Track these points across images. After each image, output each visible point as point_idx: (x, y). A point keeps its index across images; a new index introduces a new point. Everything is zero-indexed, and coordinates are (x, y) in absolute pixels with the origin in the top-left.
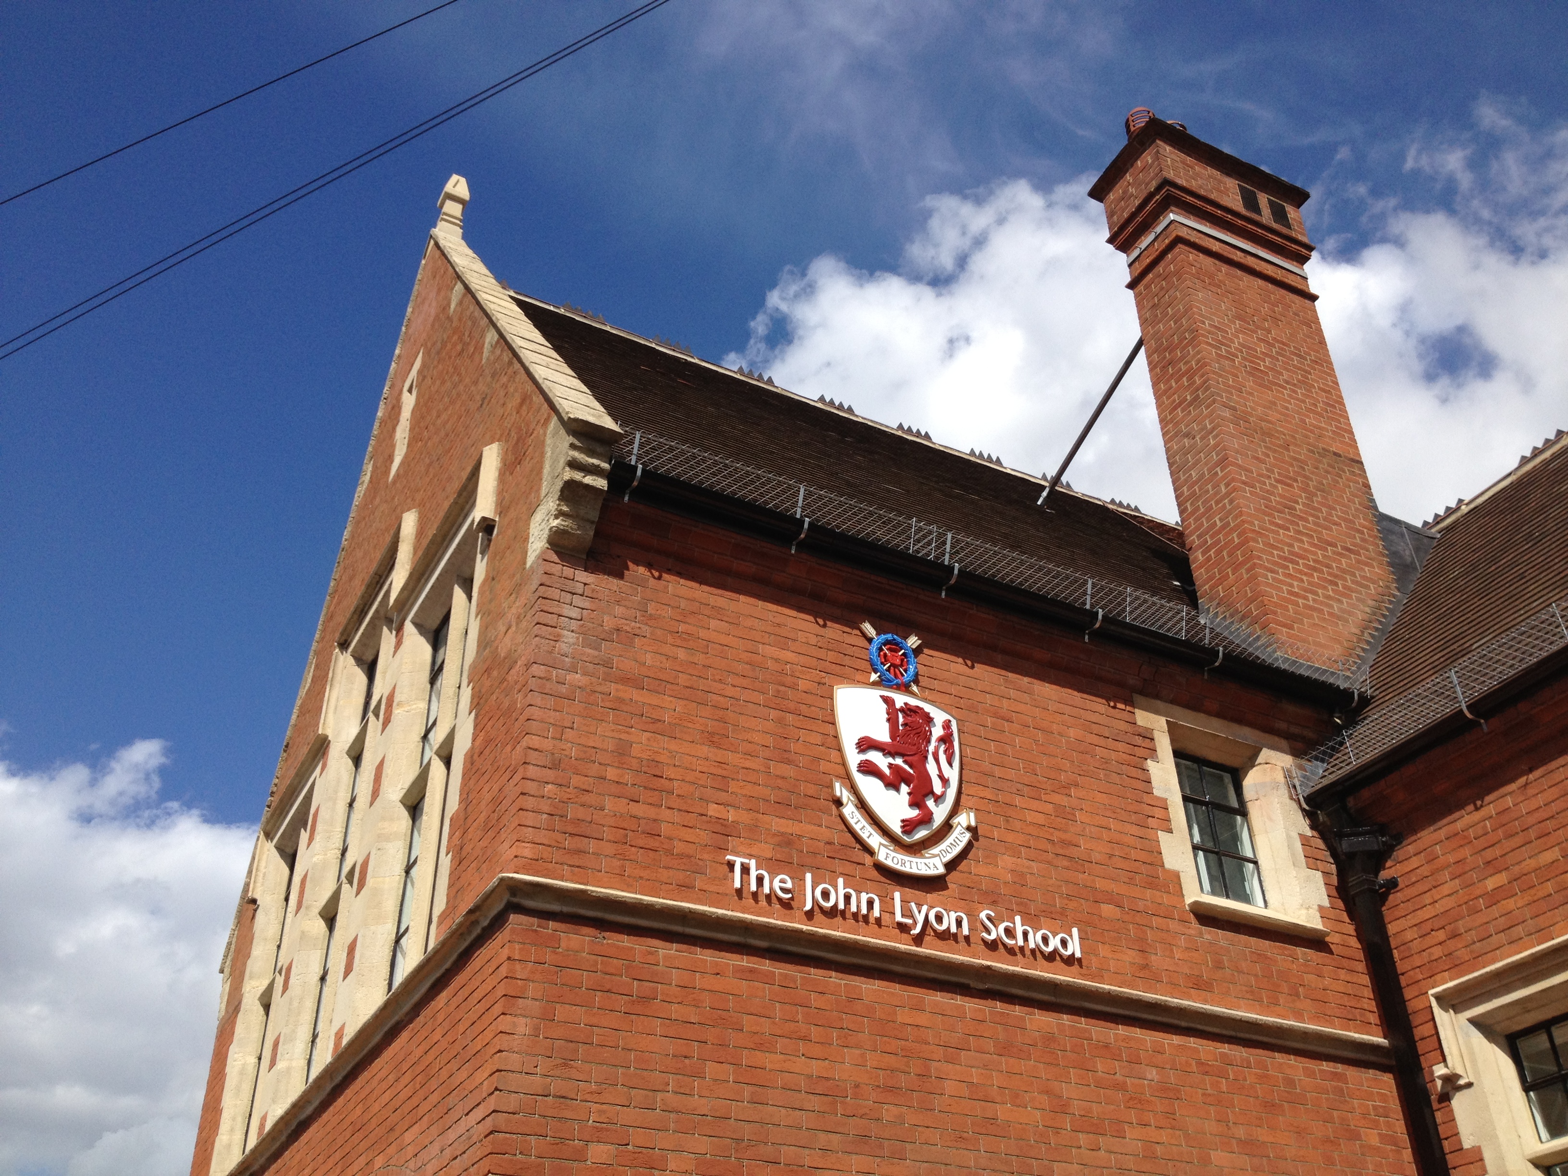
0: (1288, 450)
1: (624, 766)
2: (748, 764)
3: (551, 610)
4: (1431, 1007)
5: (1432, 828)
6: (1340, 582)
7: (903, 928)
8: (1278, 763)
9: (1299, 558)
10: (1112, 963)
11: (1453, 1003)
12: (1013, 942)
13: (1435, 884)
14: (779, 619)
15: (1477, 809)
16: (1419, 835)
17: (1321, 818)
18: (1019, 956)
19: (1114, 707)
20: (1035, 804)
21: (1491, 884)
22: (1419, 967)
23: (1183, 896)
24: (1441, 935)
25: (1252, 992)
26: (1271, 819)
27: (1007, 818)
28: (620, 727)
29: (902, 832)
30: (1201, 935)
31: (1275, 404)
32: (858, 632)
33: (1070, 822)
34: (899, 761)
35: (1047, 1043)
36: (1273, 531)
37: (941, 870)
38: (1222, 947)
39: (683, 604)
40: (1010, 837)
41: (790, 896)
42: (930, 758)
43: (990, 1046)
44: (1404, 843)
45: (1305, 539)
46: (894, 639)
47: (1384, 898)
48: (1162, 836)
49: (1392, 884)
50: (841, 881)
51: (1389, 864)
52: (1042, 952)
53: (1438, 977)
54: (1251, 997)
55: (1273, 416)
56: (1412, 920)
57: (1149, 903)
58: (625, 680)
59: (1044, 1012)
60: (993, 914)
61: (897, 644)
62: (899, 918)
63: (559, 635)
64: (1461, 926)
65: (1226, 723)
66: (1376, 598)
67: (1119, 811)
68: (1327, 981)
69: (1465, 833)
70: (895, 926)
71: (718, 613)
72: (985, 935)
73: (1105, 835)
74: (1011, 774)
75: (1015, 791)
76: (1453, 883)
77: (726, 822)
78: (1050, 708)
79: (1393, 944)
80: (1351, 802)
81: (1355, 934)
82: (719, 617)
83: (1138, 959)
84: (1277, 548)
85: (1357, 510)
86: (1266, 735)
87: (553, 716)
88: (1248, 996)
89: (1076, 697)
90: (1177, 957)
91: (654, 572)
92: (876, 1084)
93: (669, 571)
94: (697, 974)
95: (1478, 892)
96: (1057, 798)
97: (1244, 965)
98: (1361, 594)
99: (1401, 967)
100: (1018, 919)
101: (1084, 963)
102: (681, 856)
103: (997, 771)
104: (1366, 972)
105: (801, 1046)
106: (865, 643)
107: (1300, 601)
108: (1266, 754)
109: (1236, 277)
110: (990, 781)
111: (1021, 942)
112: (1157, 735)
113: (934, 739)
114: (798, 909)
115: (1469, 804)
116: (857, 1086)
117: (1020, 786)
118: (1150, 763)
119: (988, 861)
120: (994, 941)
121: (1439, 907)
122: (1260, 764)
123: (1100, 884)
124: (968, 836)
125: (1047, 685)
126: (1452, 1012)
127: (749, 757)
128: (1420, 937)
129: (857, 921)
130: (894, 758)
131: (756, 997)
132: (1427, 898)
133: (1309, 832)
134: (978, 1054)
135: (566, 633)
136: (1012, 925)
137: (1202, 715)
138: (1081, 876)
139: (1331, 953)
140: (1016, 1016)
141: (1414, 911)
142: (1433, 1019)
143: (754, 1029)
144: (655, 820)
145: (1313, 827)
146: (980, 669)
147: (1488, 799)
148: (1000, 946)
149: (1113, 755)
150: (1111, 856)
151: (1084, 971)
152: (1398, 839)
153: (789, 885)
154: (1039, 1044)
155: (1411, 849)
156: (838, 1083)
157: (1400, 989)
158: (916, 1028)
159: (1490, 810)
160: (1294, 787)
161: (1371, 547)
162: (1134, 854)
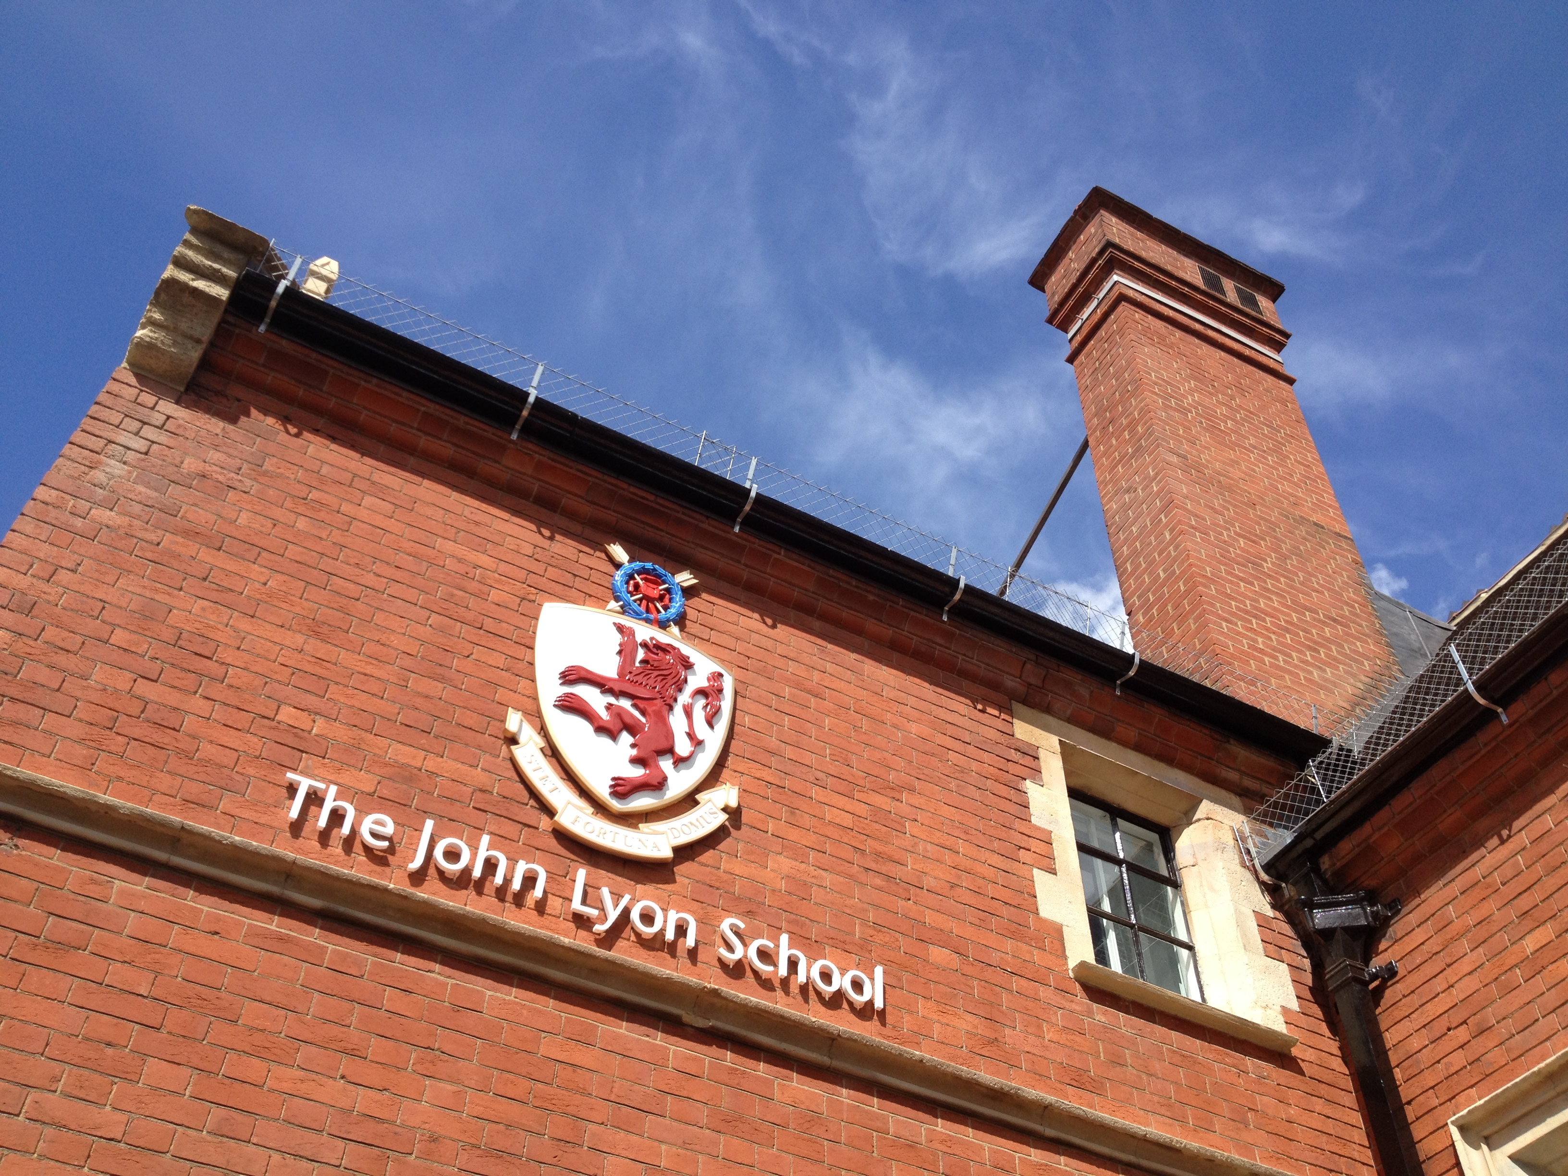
0: (1255, 509)
1: (146, 633)
2: (369, 670)
3: (97, 433)
4: (1453, 1145)
5: (1441, 883)
6: (1322, 650)
7: (581, 921)
8: (1225, 821)
9: (1266, 615)
10: (936, 1026)
11: (1486, 1133)
12: (770, 968)
13: (1449, 961)
14: (479, 517)
15: (1503, 842)
16: (1422, 896)
17: (1286, 892)
18: (779, 993)
19: (983, 711)
20: (842, 801)
21: (1530, 944)
22: (1432, 1088)
23: (1066, 958)
24: (1462, 1034)
25: (1170, 1106)
26: (1212, 889)
27: (793, 810)
28: (159, 585)
29: (611, 794)
30: (1090, 1013)
31: (1238, 463)
32: (603, 556)
33: (894, 833)
34: (625, 704)
35: (806, 1125)
36: (1231, 582)
37: (668, 854)
38: (1123, 1036)
39: (325, 470)
40: (793, 834)
41: (386, 844)
42: (678, 709)
43: (703, 1115)
44: (1405, 911)
45: (1274, 598)
46: (655, 570)
47: (1378, 993)
48: (1040, 877)
49: (1390, 973)
50: (485, 839)
51: (1382, 946)
52: (818, 994)
53: (1461, 1098)
54: (1169, 1114)
55: (1236, 473)
56: (1419, 1019)
57: (1009, 958)
58: (192, 534)
59: (809, 1079)
60: (742, 925)
61: (659, 576)
62: (577, 905)
63: (100, 462)
64: (1490, 1015)
65: (1147, 759)
66: (1370, 675)
67: (974, 832)
68: (1293, 1111)
69: (1487, 879)
70: (570, 917)
71: (381, 491)
72: (723, 952)
73: (948, 857)
74: (808, 758)
75: (812, 779)
76: (1475, 953)
77: (306, 734)
78: (884, 694)
79: (1394, 1059)
80: (1325, 863)
81: (1339, 1054)
82: (381, 495)
83: (983, 1030)
84: (1233, 599)
85: (1344, 582)
86: (1210, 786)
87: (45, 550)
88: (1163, 1111)
89: (927, 690)
90: (1047, 1038)
91: (290, 427)
92: (473, 1141)
93: (316, 431)
94: (176, 927)
95: (1512, 960)
96: (879, 800)
97: (1157, 1067)
98: (1352, 667)
99: (1405, 1092)
100: (784, 938)
101: (889, 1018)
102: (206, 763)
103: (789, 752)
104: (1356, 1107)
105: (345, 1065)
106: (610, 568)
107: (1266, 659)
108: (1206, 807)
109: (1193, 344)
110: (774, 761)
111: (783, 971)
112: (1042, 753)
113: (689, 689)
114: (400, 867)
115: (1492, 837)
116: (434, 1139)
117: (820, 775)
118: (1029, 786)
119: (752, 858)
120: (739, 963)
121: (1457, 994)
122: (1199, 820)
123: (930, 918)
124: (723, 818)
125: (884, 668)
126: (1484, 1147)
127: (374, 662)
128: (1432, 1043)
129: (502, 899)
130: (617, 699)
131: (278, 977)
132: (1439, 984)
133: (1270, 912)
134: (675, 1124)
135: (113, 462)
136: (771, 945)
137: (1114, 744)
138: (901, 903)
139: (1301, 1072)
140: (758, 1078)
141: (1421, 1006)
142: (1458, 1164)
143: (258, 1023)
144: (176, 709)
145: (1274, 906)
146: (783, 631)
147: (1517, 824)
148: (749, 973)
149: (974, 765)
150: (953, 886)
151: (887, 1031)
152: (1395, 906)
153: (389, 829)
154: (791, 1125)
155: (1413, 919)
156: (398, 1130)
157: (1406, 1126)
158: (570, 1068)
159: (1523, 838)
160: (1248, 852)
161: (1364, 624)
162: (991, 890)
